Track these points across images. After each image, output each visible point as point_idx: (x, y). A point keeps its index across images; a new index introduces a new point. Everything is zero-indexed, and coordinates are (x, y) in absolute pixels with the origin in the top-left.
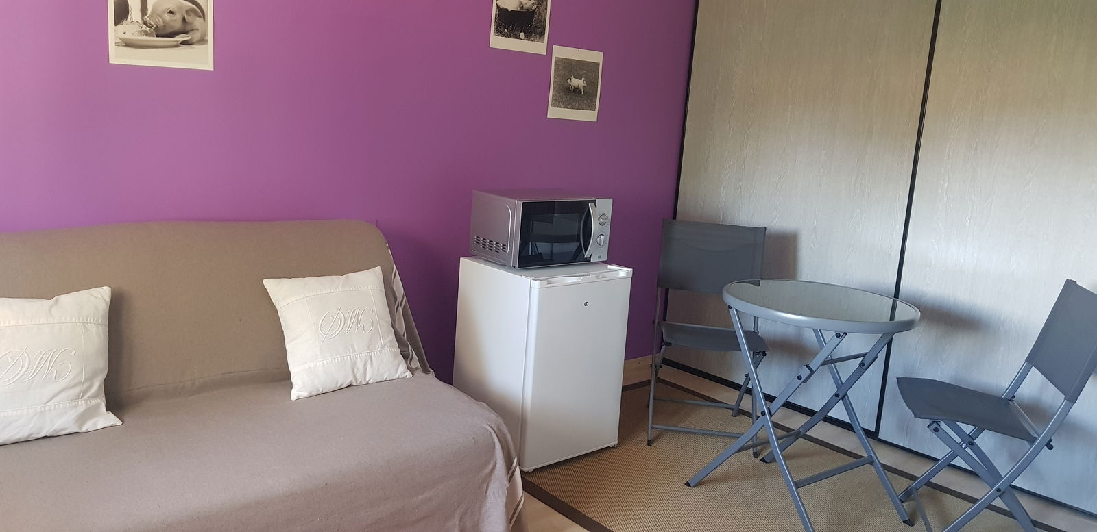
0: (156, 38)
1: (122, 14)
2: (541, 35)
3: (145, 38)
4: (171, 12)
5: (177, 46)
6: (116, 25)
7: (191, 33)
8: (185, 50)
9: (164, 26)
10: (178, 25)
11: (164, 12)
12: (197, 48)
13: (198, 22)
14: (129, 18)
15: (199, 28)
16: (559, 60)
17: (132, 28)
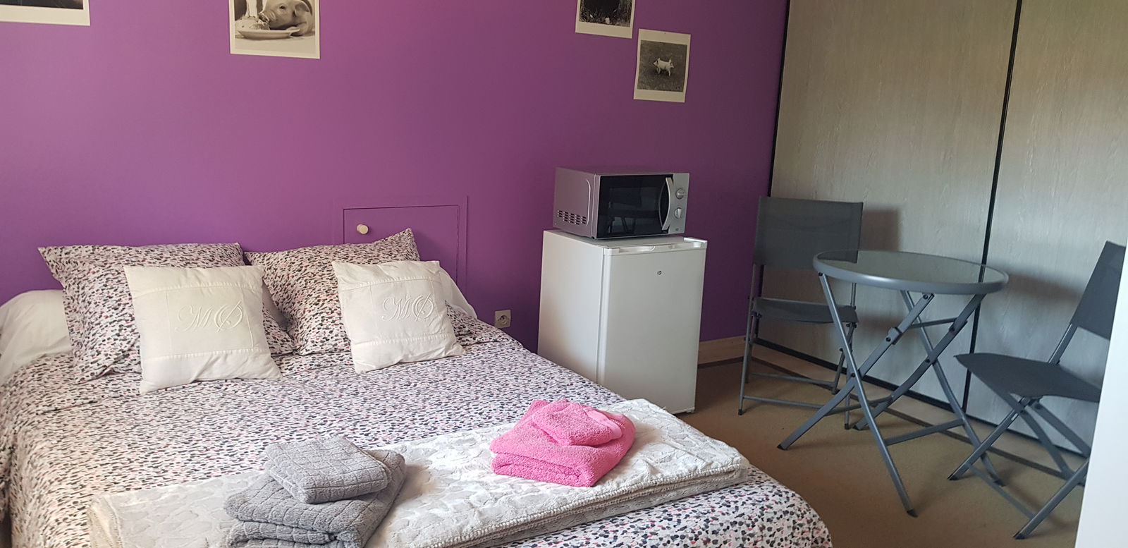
0: (270, 31)
1: (241, 10)
2: (627, 19)
3: (260, 31)
4: (282, 8)
5: (288, 37)
6: (236, 20)
7: (300, 26)
8: (295, 40)
9: (277, 20)
10: (288, 19)
11: (276, 7)
12: (305, 40)
13: (306, 15)
14: (247, 15)
15: (306, 20)
16: (644, 44)
17: (248, 23)
